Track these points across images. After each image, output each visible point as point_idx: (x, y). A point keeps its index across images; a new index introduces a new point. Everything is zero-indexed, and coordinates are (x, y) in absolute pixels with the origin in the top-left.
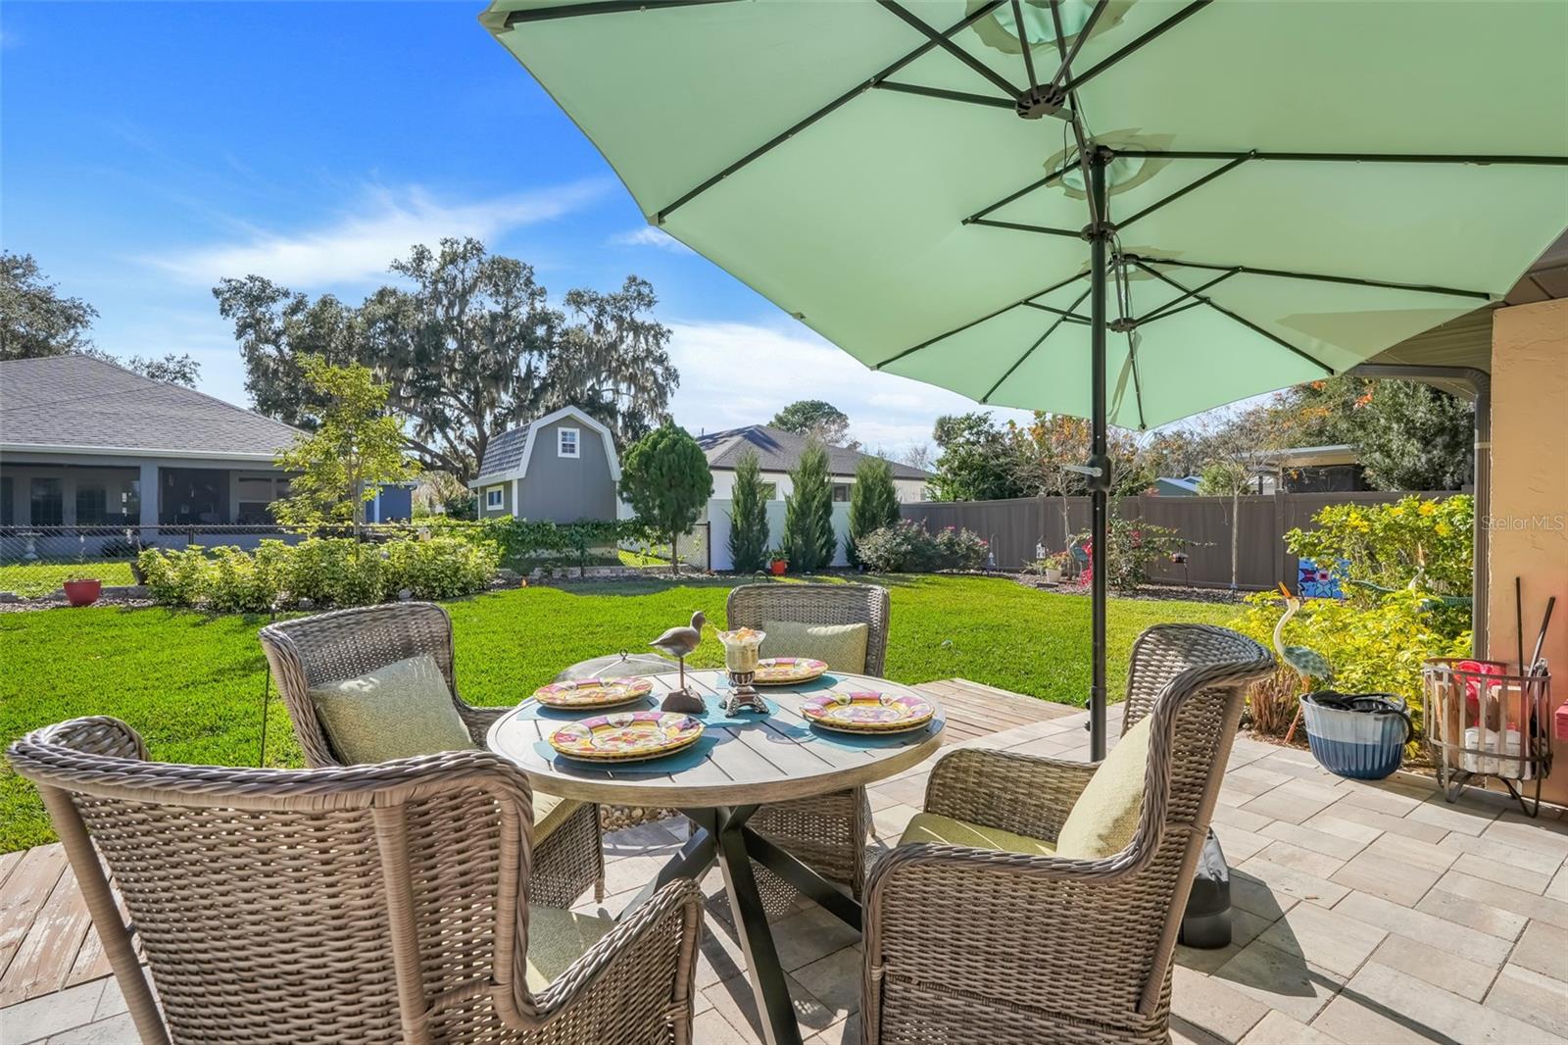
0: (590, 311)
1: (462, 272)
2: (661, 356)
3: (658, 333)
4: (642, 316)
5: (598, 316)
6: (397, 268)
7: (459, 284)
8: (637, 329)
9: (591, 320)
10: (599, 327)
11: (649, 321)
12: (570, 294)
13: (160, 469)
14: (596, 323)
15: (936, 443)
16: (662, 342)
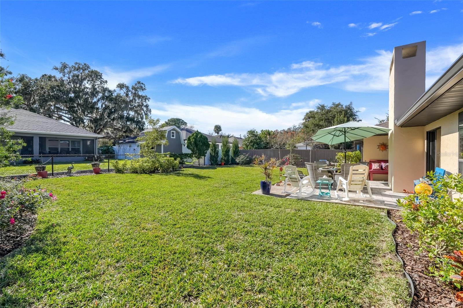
0: (124, 90)
1: (81, 73)
2: (147, 105)
3: (146, 98)
4: (141, 93)
5: (127, 92)
6: (55, 69)
7: (80, 77)
8: (139, 97)
9: (125, 93)
10: (127, 95)
11: (144, 95)
12: (119, 84)
13: (40, 137)
14: (126, 94)
15: (214, 132)
16: (147, 101)
